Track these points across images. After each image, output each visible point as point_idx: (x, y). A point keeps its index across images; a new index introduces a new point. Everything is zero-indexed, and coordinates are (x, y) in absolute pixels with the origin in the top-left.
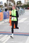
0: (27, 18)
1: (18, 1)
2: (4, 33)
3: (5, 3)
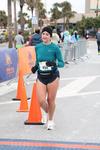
0: (94, 78)
1: (56, 5)
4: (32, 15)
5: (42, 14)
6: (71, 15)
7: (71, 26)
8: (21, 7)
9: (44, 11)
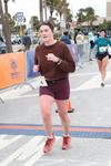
1: (81, 10)
3: (35, 18)
4: (60, 20)
5: (69, 18)
7: (94, 28)
8: (51, 12)
9: (71, 16)
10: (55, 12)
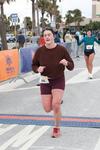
1: (70, 12)
2: (21, 118)
3: (28, 19)
4: (51, 20)
5: (58, 19)
6: (81, 20)
7: (81, 28)
8: (43, 14)
9: (60, 17)
10: (46, 13)
